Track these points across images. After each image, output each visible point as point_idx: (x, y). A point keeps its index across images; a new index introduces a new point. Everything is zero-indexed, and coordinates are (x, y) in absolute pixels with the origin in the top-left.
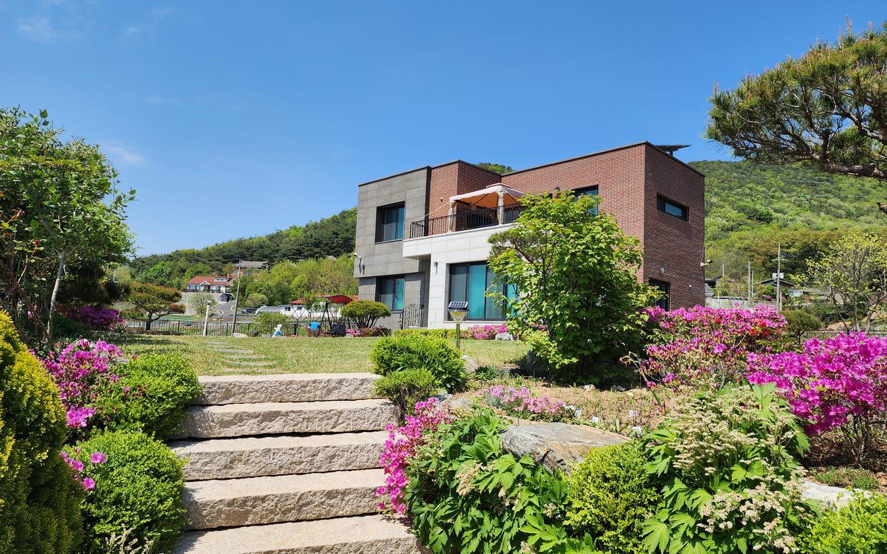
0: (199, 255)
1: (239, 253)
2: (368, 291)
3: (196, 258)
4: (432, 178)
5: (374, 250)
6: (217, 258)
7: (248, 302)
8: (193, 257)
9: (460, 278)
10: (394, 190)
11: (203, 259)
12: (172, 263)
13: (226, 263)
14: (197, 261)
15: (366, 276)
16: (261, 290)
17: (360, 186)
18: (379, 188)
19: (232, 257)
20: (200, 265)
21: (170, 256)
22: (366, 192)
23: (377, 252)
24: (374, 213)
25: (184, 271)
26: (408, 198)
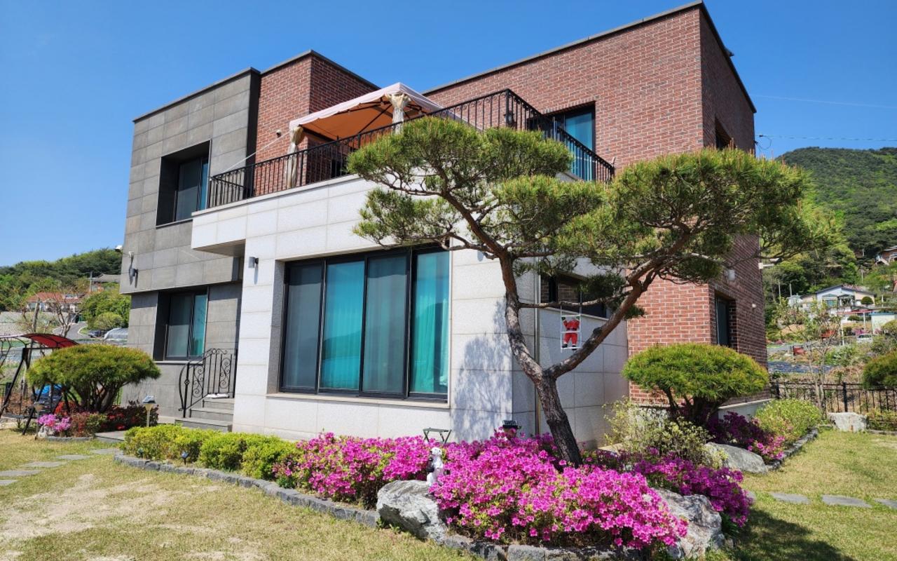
0: (50, 267)
1: (100, 265)
2: (144, 320)
3: (45, 271)
4: (262, 94)
5: (154, 240)
6: (72, 271)
7: (97, 323)
8: (42, 270)
9: (308, 293)
10: (193, 122)
11: (55, 273)
12: (11, 277)
13: (80, 276)
14: (47, 274)
15: (138, 290)
16: (115, 309)
17: (136, 121)
18: (166, 122)
19: (91, 269)
20: (49, 278)
21: (12, 269)
22: (146, 132)
23: (160, 244)
24: (156, 169)
25: (27, 286)
26: (215, 135)
